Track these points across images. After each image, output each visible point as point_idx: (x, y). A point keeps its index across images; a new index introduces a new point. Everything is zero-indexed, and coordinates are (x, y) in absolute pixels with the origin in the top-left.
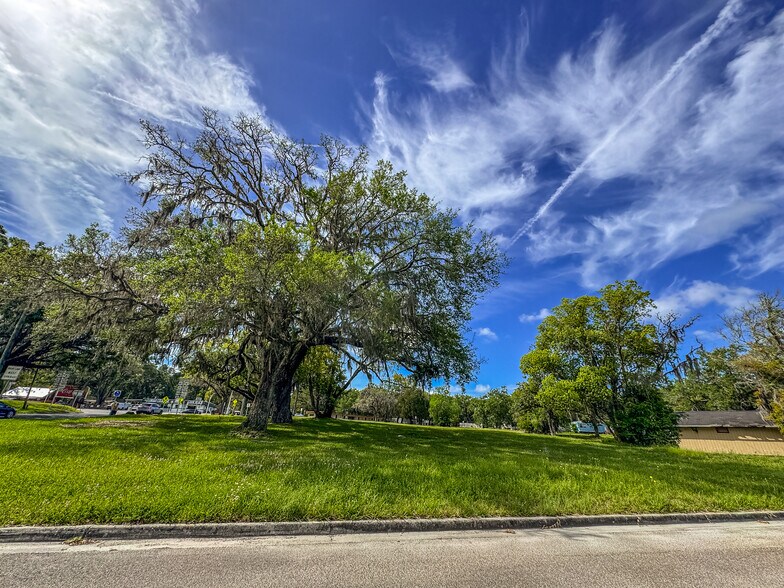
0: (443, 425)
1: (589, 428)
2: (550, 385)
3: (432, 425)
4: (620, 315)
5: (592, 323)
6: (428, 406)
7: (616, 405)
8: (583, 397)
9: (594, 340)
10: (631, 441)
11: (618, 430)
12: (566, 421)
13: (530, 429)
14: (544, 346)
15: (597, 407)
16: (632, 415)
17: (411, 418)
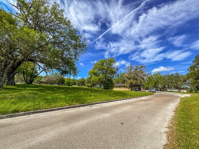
0: (68, 86)
1: (100, 86)
2: (94, 78)
3: (65, 86)
4: (110, 64)
5: (104, 65)
6: (65, 81)
7: (105, 82)
8: (99, 80)
9: (104, 69)
10: (106, 89)
11: (104, 87)
12: (96, 85)
13: (88, 87)
14: (94, 69)
15: (102, 82)
16: (107, 84)
17: (59, 84)
